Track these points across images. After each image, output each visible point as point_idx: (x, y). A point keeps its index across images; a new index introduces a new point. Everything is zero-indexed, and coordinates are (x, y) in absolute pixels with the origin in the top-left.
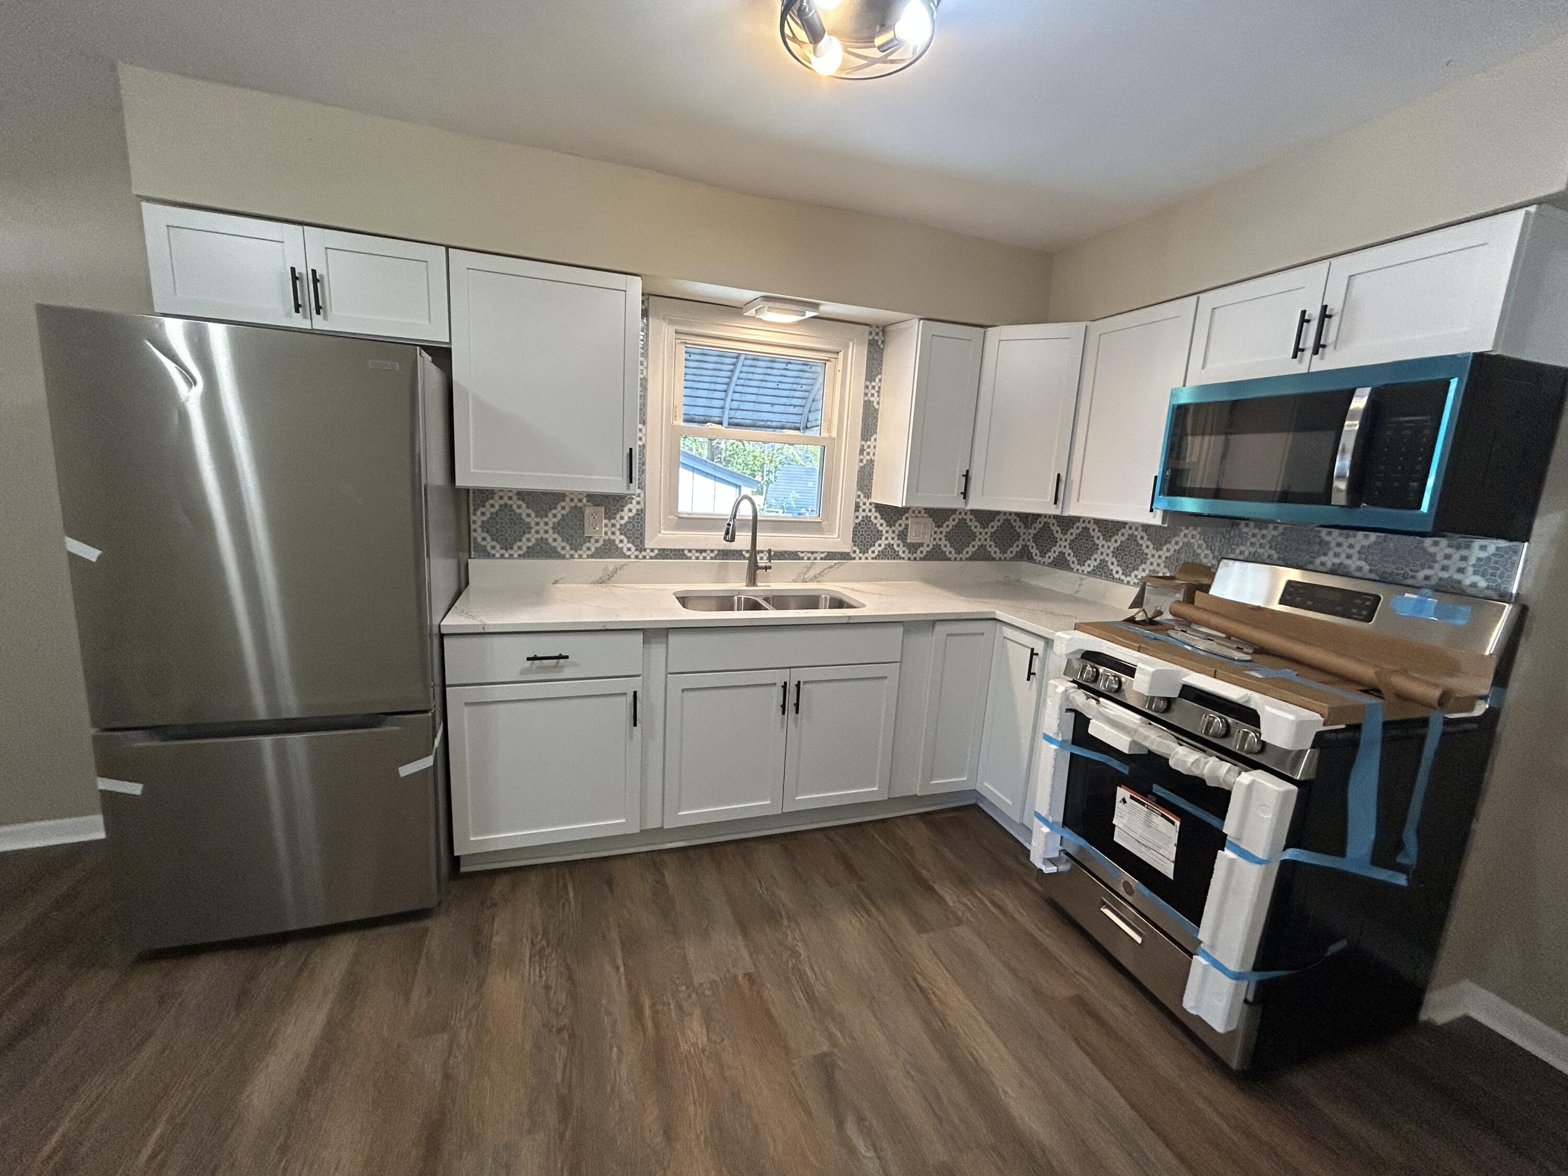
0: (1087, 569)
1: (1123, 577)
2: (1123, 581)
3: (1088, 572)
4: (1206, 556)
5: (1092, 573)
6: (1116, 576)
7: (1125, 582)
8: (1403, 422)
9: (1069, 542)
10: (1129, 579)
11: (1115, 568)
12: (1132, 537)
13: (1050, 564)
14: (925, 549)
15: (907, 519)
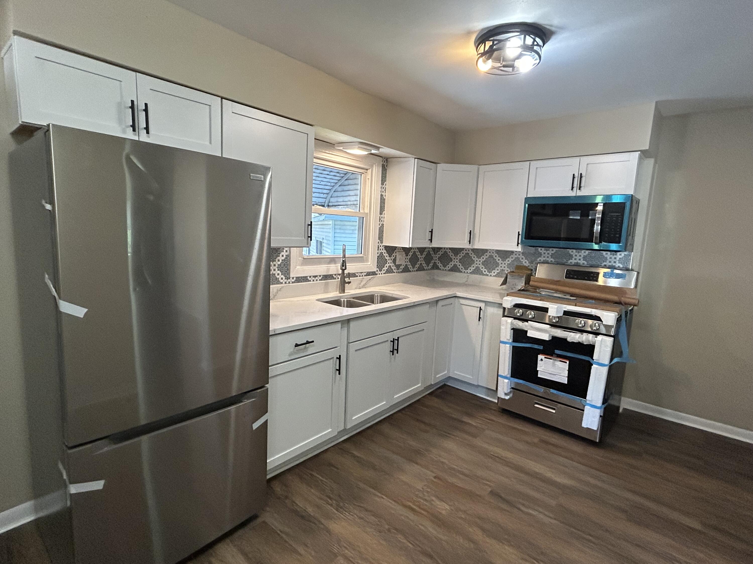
0: (469, 271)
1: (488, 273)
2: (488, 275)
3: (470, 272)
4: (526, 262)
5: (473, 273)
6: (485, 273)
7: (489, 275)
8: (613, 215)
9: (458, 260)
10: (491, 274)
11: (483, 270)
12: (491, 257)
13: (449, 270)
14: (402, 267)
15: (396, 253)
